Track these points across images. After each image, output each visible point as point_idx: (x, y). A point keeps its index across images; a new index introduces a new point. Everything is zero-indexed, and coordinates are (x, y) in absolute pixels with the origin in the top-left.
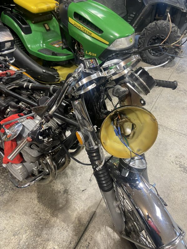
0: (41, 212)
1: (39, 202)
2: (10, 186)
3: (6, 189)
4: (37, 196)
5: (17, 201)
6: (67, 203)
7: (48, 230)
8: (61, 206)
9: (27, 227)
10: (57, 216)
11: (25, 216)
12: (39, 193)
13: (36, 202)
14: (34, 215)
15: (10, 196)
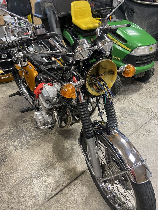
0: (51, 157)
1: (52, 150)
2: (38, 136)
3: (36, 137)
4: (53, 146)
5: (40, 146)
6: (70, 156)
7: (52, 169)
8: (65, 157)
9: (40, 163)
10: (60, 163)
11: (41, 156)
12: (54, 145)
13: (51, 150)
14: (46, 157)
15: (37, 142)
